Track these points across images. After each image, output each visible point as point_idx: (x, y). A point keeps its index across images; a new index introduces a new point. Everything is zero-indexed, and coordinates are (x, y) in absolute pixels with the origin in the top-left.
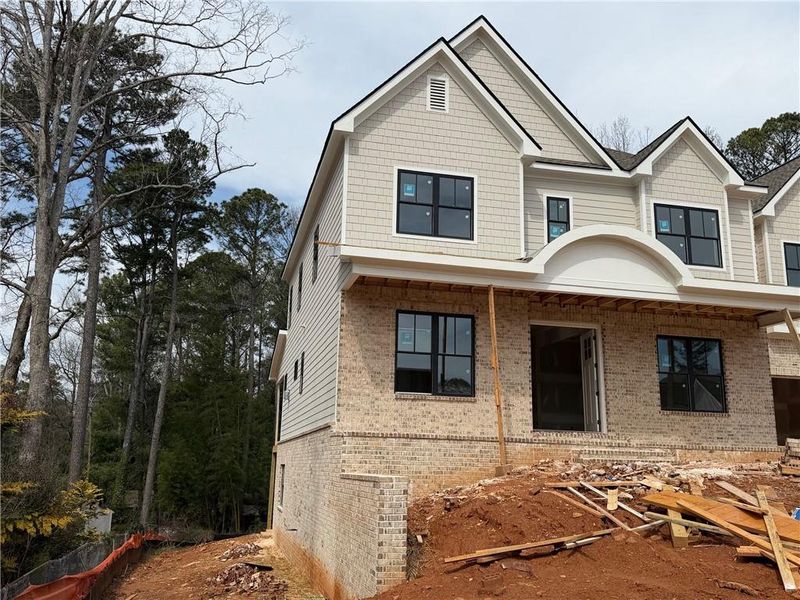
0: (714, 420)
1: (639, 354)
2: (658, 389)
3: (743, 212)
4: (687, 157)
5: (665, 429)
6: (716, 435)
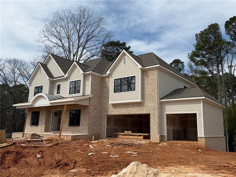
1: (67, 114)
3: (89, 78)
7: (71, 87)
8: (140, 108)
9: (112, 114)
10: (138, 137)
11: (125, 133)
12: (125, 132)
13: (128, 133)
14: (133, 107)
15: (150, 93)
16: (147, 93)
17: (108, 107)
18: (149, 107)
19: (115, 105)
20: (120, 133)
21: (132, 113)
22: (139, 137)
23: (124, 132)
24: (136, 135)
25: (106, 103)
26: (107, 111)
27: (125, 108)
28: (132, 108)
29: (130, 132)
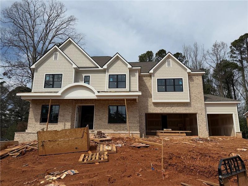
0: (122, 125)
1: (104, 110)
2: (108, 118)
3: (135, 74)
4: (119, 62)
5: (109, 128)
6: (122, 129)
7: (111, 81)
8: (187, 108)
9: (154, 112)
10: (180, 134)
11: (165, 131)
12: (165, 129)
13: (168, 131)
14: (178, 106)
15: (196, 95)
16: (193, 95)
17: (148, 106)
18: (196, 108)
19: (156, 104)
20: (157, 131)
21: (178, 112)
22: (182, 134)
23: (163, 130)
24: (179, 133)
25: (145, 101)
26: (147, 109)
27: (170, 108)
28: (178, 108)
29: (170, 129)
